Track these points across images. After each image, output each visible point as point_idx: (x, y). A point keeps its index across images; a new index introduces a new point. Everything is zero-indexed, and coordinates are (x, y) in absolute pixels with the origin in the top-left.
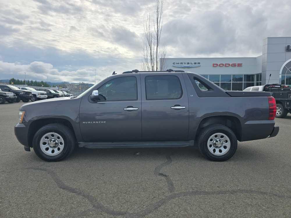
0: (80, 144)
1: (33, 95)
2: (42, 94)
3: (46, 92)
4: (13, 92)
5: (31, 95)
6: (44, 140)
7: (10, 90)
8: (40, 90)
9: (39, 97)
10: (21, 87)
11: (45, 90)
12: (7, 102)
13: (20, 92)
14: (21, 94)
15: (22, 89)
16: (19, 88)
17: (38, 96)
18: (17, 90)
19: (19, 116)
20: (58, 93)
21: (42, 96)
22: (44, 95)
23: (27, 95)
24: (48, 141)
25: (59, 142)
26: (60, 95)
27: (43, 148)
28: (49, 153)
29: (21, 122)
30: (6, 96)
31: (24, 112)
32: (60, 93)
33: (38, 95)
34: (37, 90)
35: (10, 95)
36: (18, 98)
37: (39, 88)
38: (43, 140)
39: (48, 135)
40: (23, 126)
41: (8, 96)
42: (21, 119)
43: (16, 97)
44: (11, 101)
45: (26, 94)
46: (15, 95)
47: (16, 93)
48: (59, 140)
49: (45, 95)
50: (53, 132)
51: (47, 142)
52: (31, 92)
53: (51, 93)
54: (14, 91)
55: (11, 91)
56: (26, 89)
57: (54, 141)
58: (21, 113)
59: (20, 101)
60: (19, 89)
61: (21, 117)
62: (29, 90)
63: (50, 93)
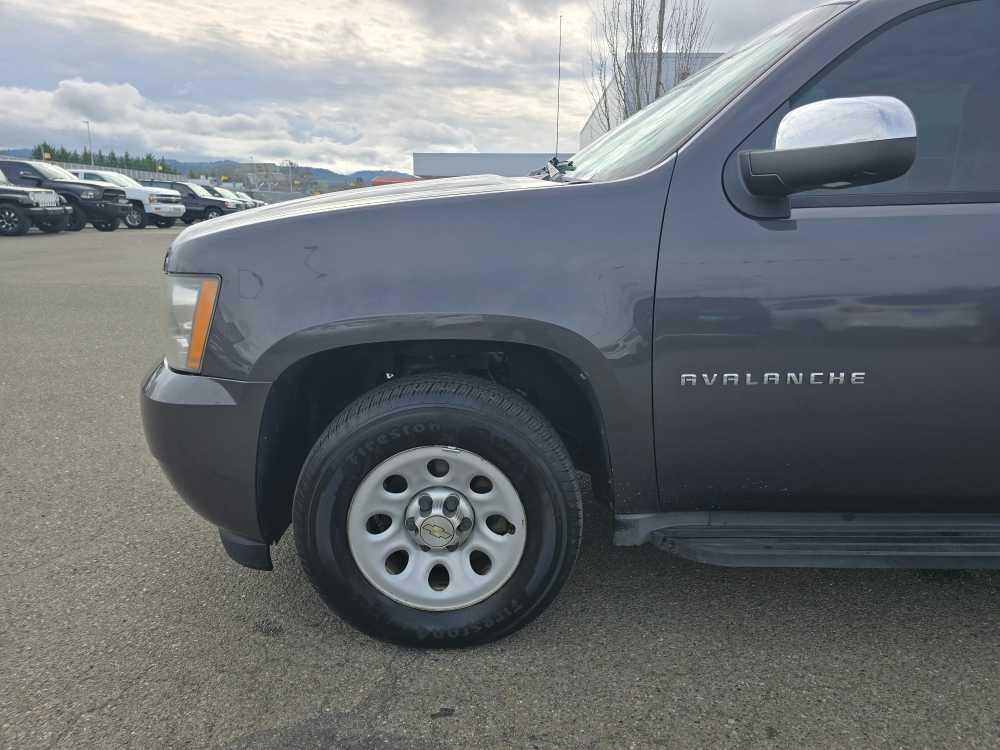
0: (626, 525)
1: (131, 201)
2: (166, 200)
3: (177, 193)
4: (57, 189)
5: (122, 202)
6: (374, 498)
7: (41, 181)
8: (151, 184)
9: (153, 211)
10: (82, 171)
11: (172, 186)
12: (35, 229)
13: (83, 191)
14: (84, 196)
15: (87, 176)
16: (76, 174)
17: (150, 208)
18: (69, 180)
19: (175, 315)
20: (221, 196)
21: (166, 209)
22: (170, 202)
23: (109, 203)
24: (398, 502)
25: (482, 513)
26: (231, 206)
27: (369, 551)
28: (410, 586)
29: (196, 366)
30: (31, 205)
31: (212, 285)
32: (229, 196)
33: (151, 201)
34: (144, 183)
35: (46, 199)
36: (74, 214)
37: (148, 176)
38: (369, 496)
39: (409, 465)
40: (212, 393)
41: (38, 205)
42: (191, 334)
43: (68, 208)
44: (49, 224)
45: (105, 198)
46: (65, 201)
47: (68, 193)
48: (482, 503)
49: (176, 202)
50: (446, 444)
51: (396, 513)
52: (123, 192)
53: (194, 196)
54: (55, 185)
55: (43, 184)
56: (103, 180)
57: (450, 507)
58: (185, 296)
59: (83, 227)
60: (75, 177)
61: (187, 326)
62: (116, 183)
63: (190, 195)
